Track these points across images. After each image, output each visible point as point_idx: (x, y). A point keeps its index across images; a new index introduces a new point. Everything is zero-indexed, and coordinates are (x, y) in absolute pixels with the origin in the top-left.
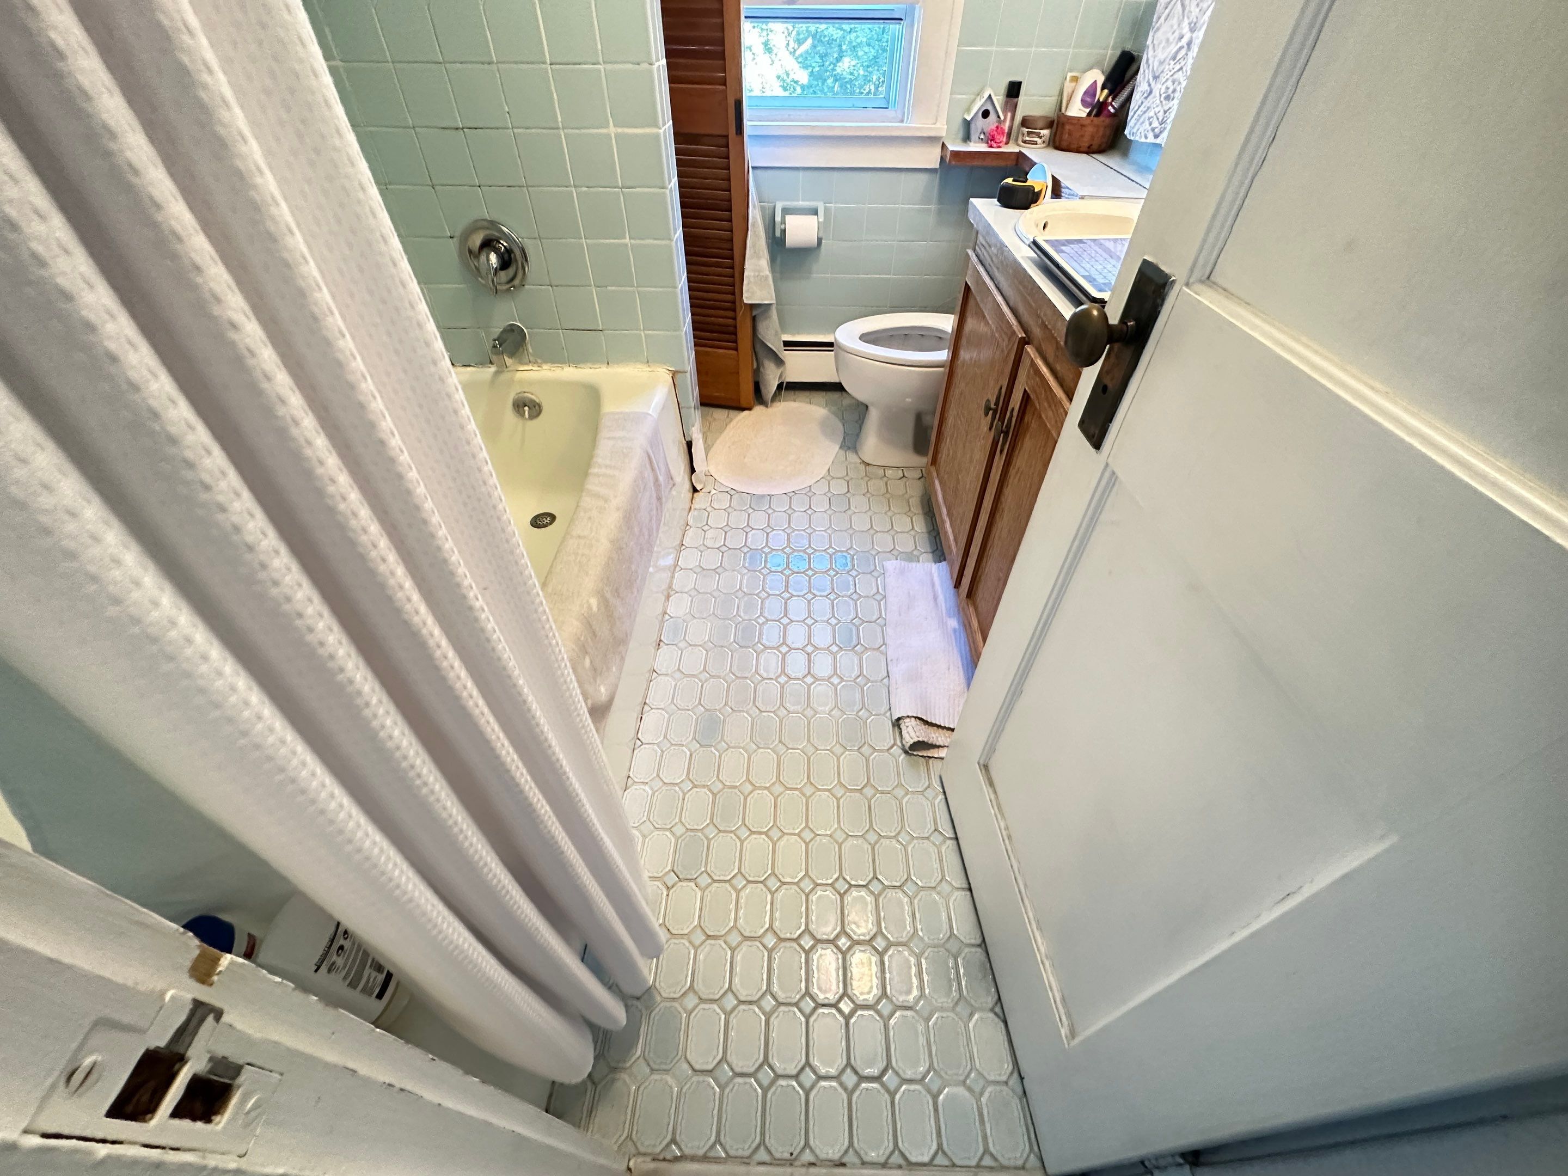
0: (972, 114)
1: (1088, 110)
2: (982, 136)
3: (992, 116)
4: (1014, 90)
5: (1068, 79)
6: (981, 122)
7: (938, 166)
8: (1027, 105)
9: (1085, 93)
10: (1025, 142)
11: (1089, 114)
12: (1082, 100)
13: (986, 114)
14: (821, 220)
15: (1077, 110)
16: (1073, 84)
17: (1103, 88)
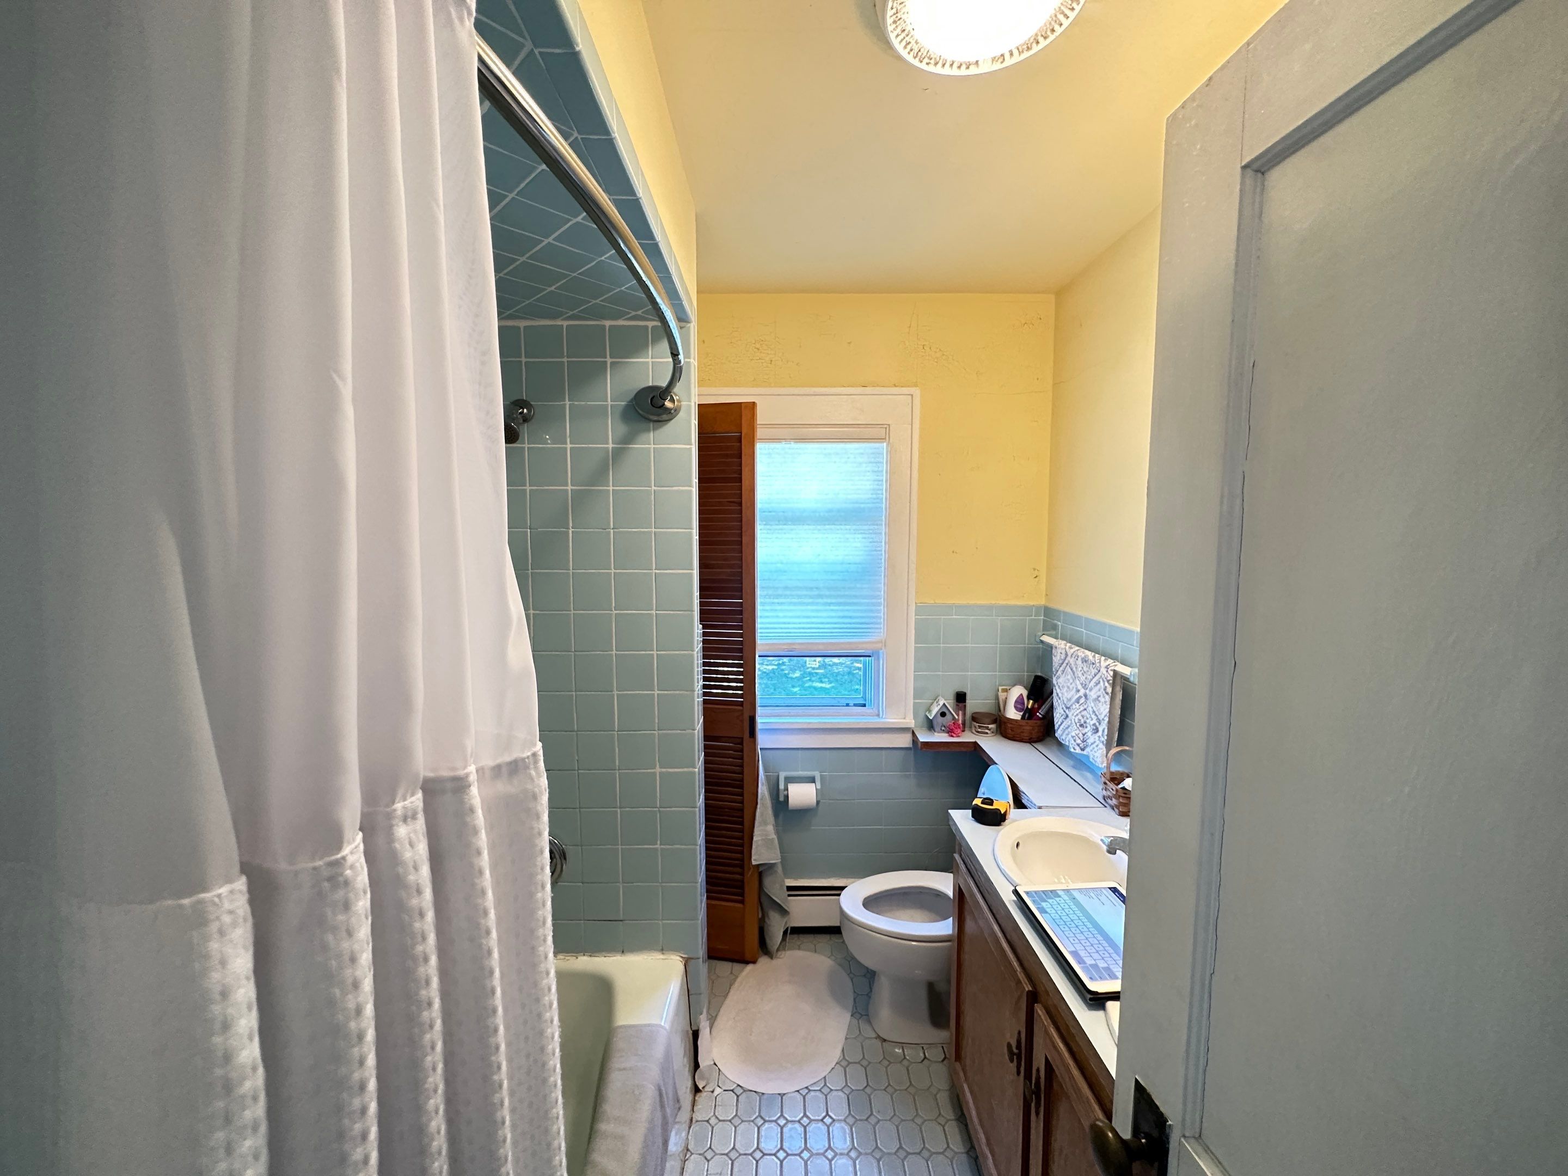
0: (933, 715)
1: (1021, 713)
2: (943, 728)
3: (948, 717)
4: (961, 698)
5: (1000, 690)
6: (940, 719)
7: (911, 746)
8: (973, 705)
9: (1016, 702)
10: (978, 732)
11: (1023, 717)
12: (1015, 707)
13: (943, 714)
14: (819, 787)
15: (1013, 714)
16: (1005, 694)
17: (1029, 698)
